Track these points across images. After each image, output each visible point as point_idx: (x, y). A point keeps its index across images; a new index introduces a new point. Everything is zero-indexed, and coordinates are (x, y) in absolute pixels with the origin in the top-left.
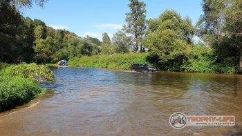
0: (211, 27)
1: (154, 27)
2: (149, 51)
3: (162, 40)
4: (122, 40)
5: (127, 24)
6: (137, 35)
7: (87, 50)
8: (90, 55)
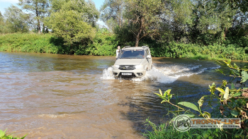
0: (114, 13)
1: (57, 7)
2: (53, 32)
3: (66, 21)
6: (38, 13)
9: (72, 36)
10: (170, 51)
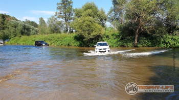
0: (118, 16)
1: (79, 15)
2: (76, 32)
3: (85, 24)
4: (55, 23)
5: (58, 11)
6: (66, 20)
7: (26, 31)
8: (29, 35)
9: (89, 34)
10: (164, 42)
